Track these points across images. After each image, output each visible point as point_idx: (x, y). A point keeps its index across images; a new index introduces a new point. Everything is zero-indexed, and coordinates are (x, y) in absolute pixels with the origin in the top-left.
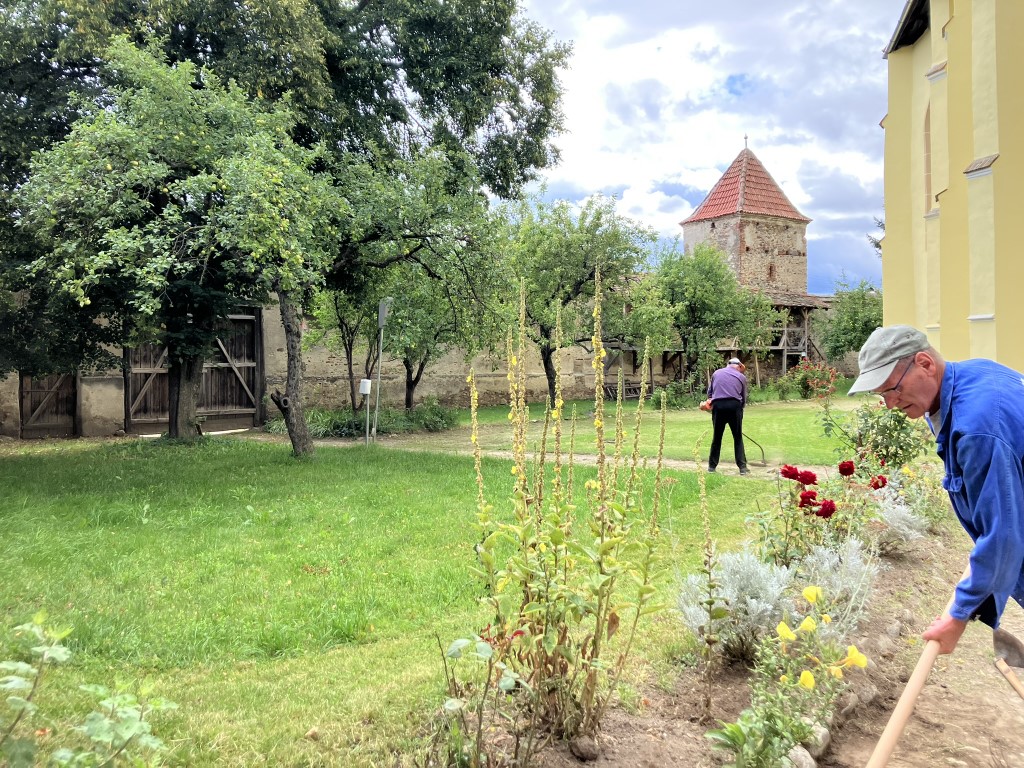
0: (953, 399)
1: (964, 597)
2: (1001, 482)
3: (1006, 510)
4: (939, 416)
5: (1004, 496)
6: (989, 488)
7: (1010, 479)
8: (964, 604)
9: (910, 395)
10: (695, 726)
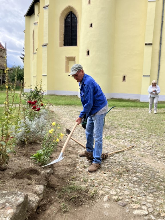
0: (85, 79)
1: (82, 114)
2: (90, 94)
3: (91, 99)
4: (82, 83)
5: (91, 96)
6: (89, 95)
7: (92, 93)
8: (82, 115)
9: (79, 77)
10: (24, 157)
